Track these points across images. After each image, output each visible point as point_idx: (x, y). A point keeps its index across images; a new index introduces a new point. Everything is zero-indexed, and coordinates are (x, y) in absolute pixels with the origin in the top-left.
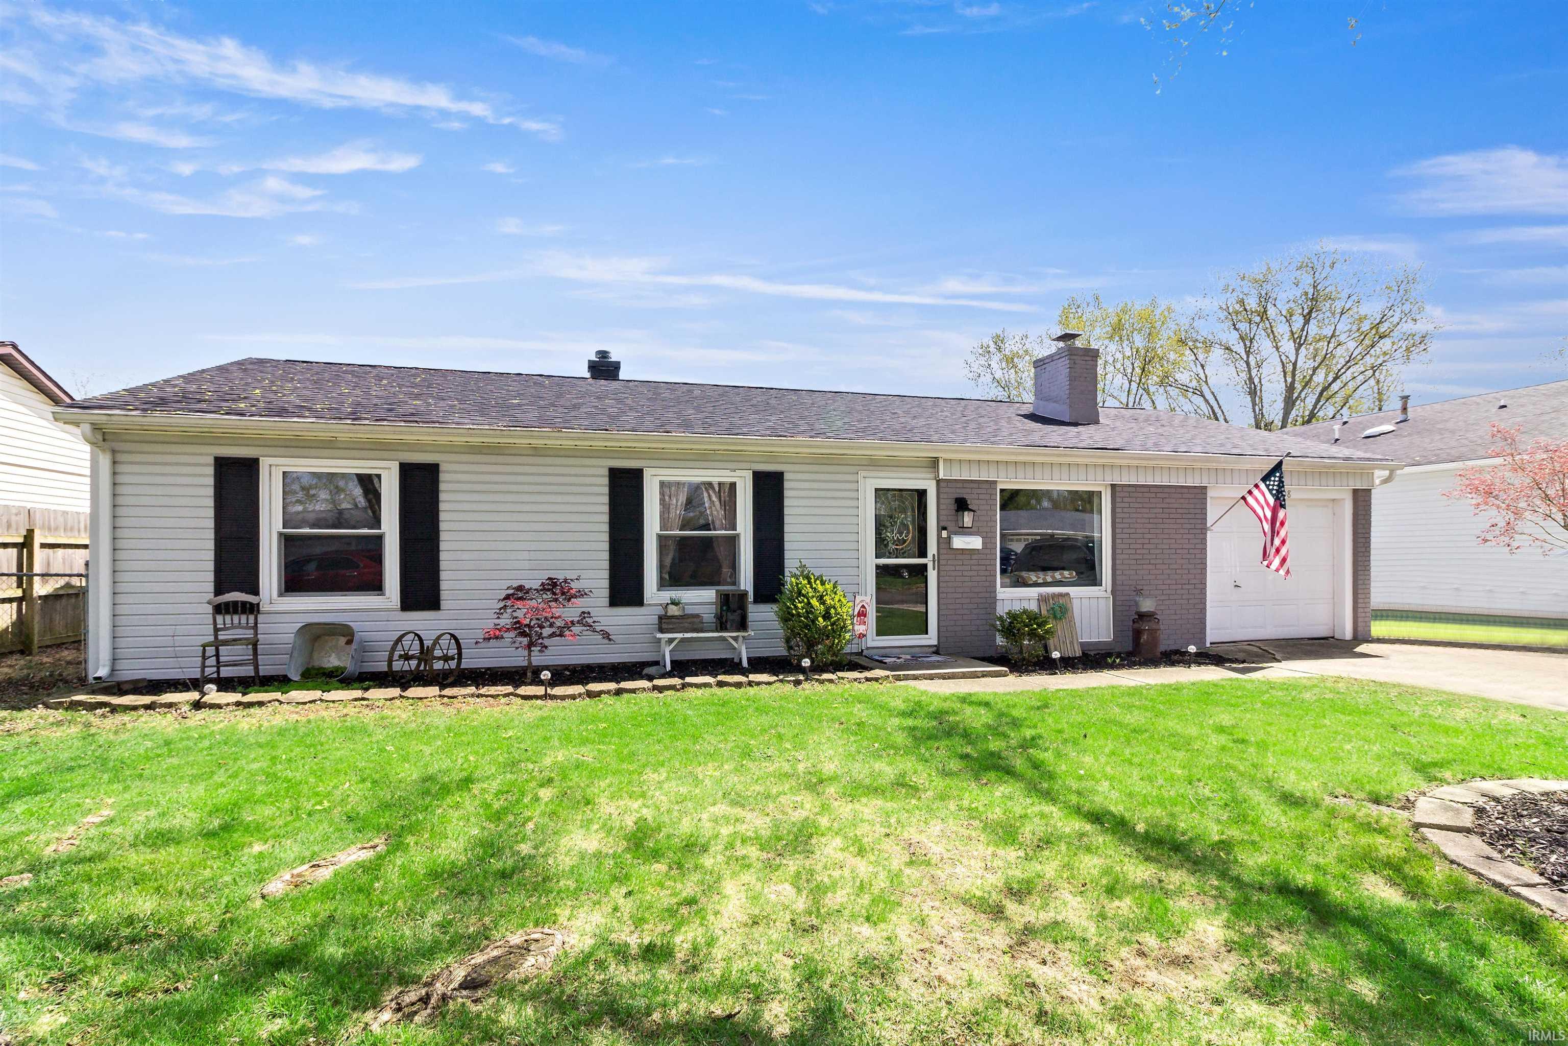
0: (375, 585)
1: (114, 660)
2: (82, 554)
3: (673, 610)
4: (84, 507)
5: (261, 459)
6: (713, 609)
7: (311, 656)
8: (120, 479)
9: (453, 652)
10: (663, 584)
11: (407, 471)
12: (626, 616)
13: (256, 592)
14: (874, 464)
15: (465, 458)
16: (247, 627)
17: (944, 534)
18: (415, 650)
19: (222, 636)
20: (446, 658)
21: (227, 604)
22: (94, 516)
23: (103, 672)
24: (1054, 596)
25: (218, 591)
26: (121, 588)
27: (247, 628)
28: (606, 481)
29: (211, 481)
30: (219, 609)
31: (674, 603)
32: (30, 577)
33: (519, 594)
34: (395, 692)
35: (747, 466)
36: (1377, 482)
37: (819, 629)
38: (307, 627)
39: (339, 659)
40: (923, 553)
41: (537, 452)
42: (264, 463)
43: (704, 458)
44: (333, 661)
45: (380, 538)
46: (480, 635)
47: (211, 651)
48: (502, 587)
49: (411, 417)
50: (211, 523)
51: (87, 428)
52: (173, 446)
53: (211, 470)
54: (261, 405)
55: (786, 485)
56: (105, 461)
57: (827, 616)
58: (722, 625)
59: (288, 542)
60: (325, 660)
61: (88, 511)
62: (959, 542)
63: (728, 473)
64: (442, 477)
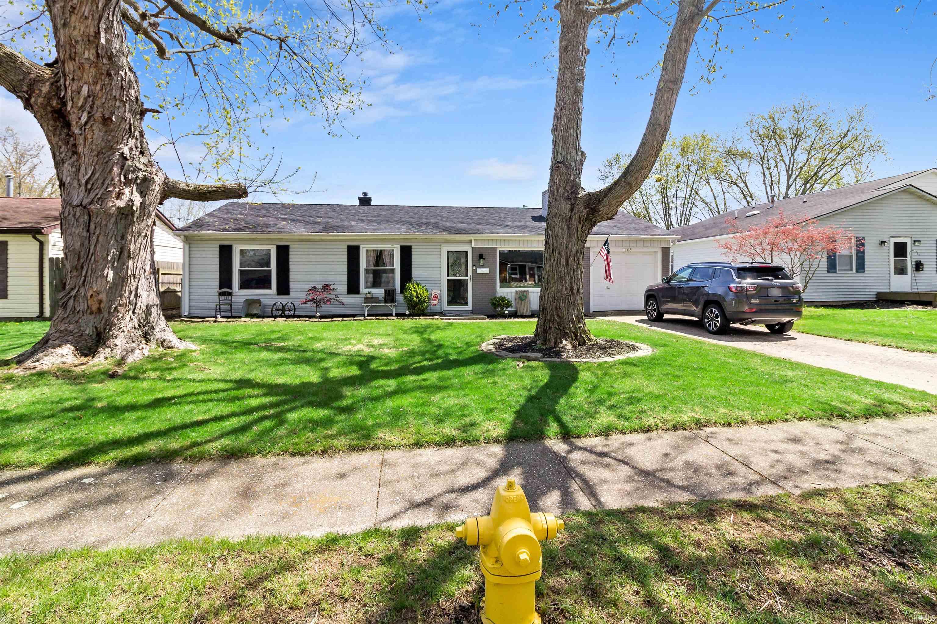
0: (269, 287)
1: (190, 310)
2: (181, 277)
3: (369, 296)
4: (181, 261)
5: (233, 245)
6: (383, 296)
7: (248, 310)
8: (192, 252)
9: (292, 308)
10: (366, 287)
11: (279, 248)
12: (354, 298)
13: (231, 289)
14: (447, 242)
15: (299, 243)
16: (229, 300)
17: (474, 268)
18: (281, 307)
19: (221, 303)
20: (290, 310)
21: (223, 292)
22: (184, 264)
23: (186, 314)
24: (522, 291)
25: (220, 288)
26: (192, 287)
28: (347, 250)
29: (218, 253)
30: (221, 294)
31: (369, 293)
32: (159, 283)
33: (314, 289)
34: (273, 319)
35: (398, 244)
36: (671, 245)
37: (414, 302)
38: (247, 300)
39: (256, 310)
40: (467, 276)
41: (322, 240)
42: (234, 247)
43: (383, 241)
44: (255, 312)
45: (270, 271)
46: (300, 303)
47: (218, 307)
48: (309, 287)
49: (280, 230)
50: (218, 266)
51: (182, 237)
52: (207, 241)
53: (218, 249)
54: (233, 227)
55: (413, 250)
56: (187, 247)
57: (417, 297)
58: (386, 302)
59: (242, 272)
60: (252, 310)
61: (182, 262)
62: (480, 271)
63: (391, 246)
64: (290, 250)
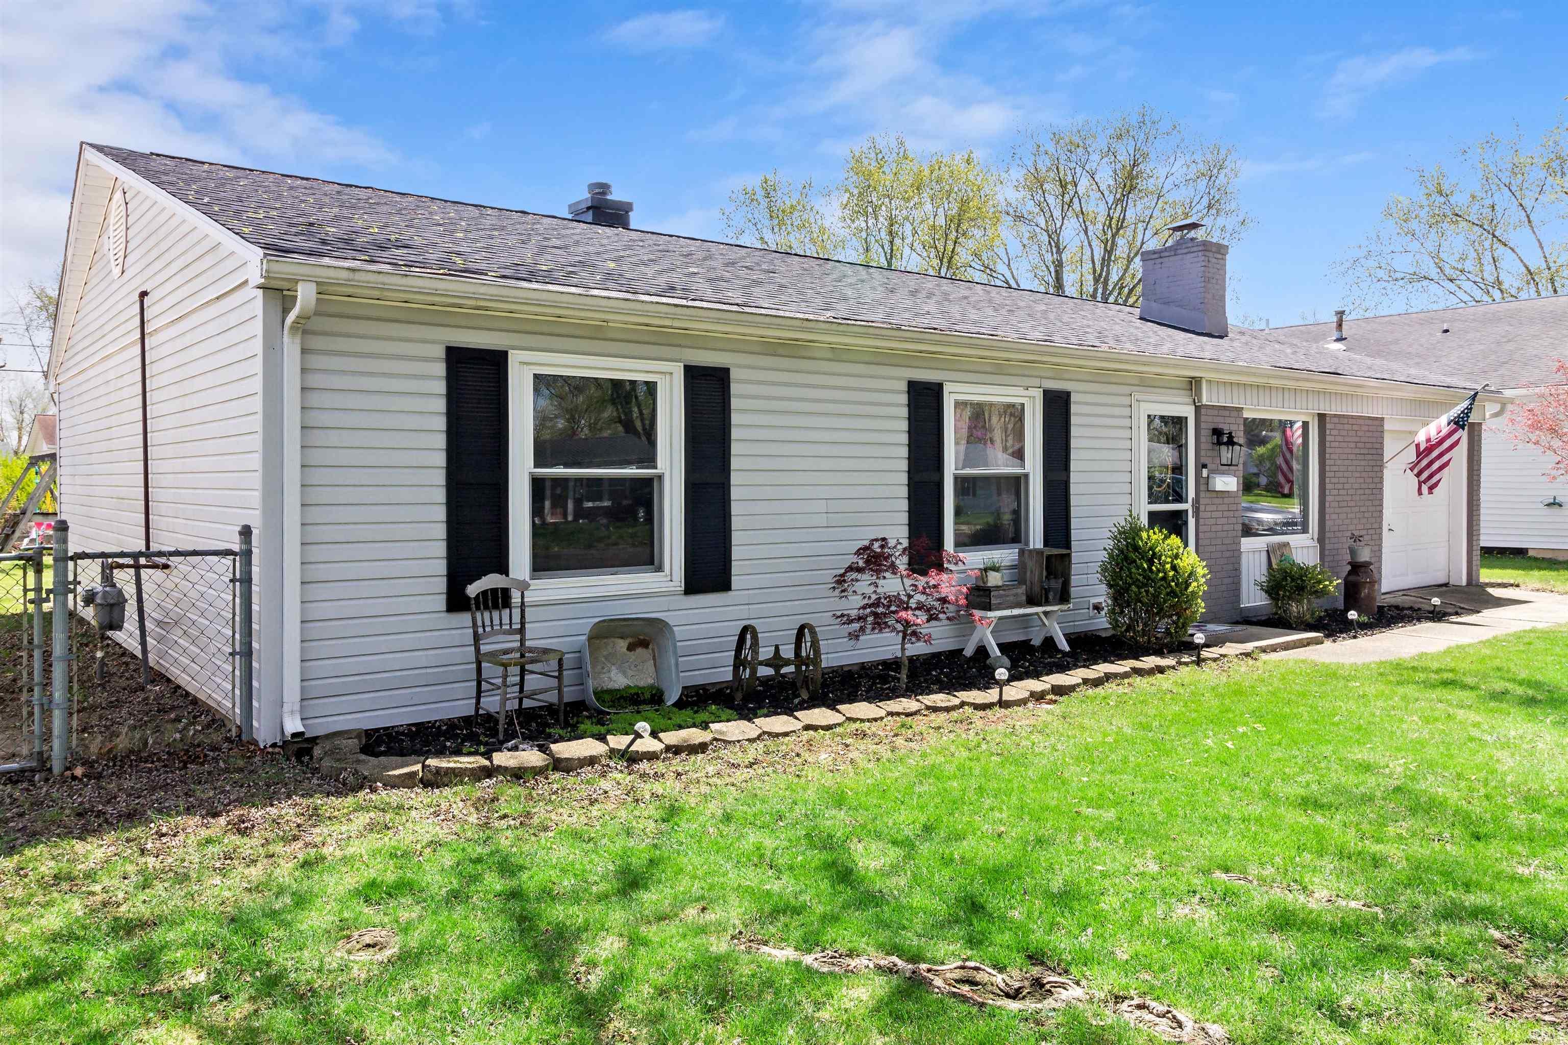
0: (653, 557)
1: (303, 701)
5: (510, 352)
10: (964, 543)
11: (695, 378)
13: (506, 571)
14: (1143, 383)
17: (1204, 473)
23: (294, 724)
24: (1279, 546)
27: (511, 632)
28: (904, 399)
29: (441, 387)
31: (994, 568)
35: (1036, 382)
36: (1487, 415)
39: (625, 674)
40: (1181, 497)
42: (515, 359)
43: (999, 372)
44: (617, 678)
45: (657, 482)
50: (441, 459)
52: (396, 325)
53: (440, 369)
55: (1072, 408)
59: (541, 489)
60: (605, 677)
62: (1219, 483)
63: (1021, 391)
64: (734, 389)
